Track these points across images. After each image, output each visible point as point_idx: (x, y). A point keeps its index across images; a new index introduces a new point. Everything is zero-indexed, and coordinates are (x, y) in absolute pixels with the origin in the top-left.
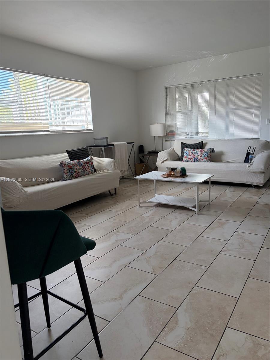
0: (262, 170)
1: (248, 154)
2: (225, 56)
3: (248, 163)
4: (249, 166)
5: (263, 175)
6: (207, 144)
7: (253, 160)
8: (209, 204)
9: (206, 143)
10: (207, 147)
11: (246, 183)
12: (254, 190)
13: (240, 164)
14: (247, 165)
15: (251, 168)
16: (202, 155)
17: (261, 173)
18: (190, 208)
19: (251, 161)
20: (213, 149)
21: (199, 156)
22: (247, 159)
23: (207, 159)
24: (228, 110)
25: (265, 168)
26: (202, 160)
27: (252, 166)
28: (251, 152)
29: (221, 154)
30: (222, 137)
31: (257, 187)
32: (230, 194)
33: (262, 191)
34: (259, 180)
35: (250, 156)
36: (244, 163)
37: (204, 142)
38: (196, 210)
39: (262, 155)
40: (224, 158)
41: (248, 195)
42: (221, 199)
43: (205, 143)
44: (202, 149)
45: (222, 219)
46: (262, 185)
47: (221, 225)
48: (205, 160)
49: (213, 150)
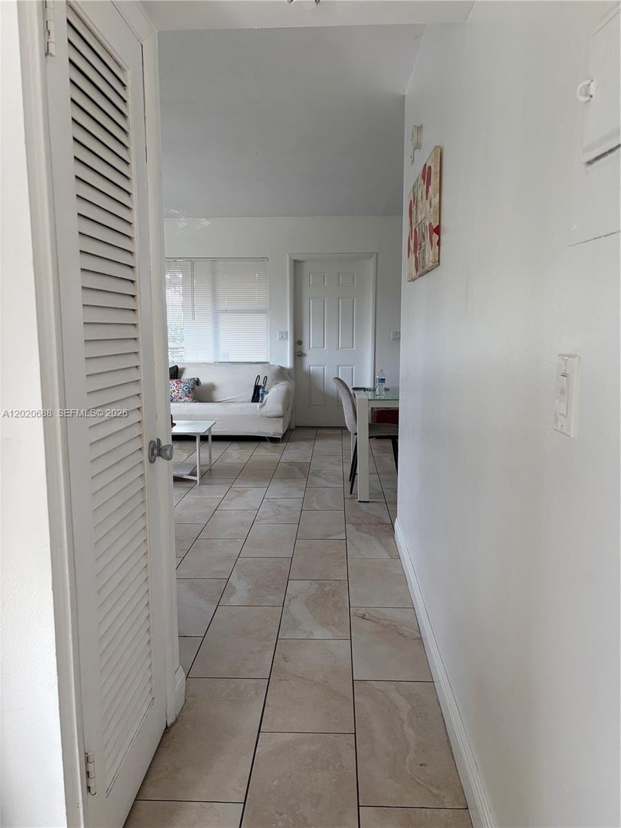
0: (281, 413)
1: (257, 388)
2: (205, 222)
3: (258, 402)
4: (261, 407)
5: (282, 420)
6: (185, 371)
7: (266, 396)
8: (210, 470)
9: (184, 369)
10: (186, 377)
11: (257, 435)
12: (269, 445)
13: (245, 405)
14: (258, 405)
15: (264, 409)
16: (180, 390)
17: (279, 417)
18: (184, 477)
19: (262, 399)
20: (198, 379)
21: (174, 391)
22: (256, 397)
23: (189, 397)
24: (216, 313)
25: (284, 409)
26: (181, 398)
27: (266, 406)
28: (261, 383)
29: (212, 388)
30: (208, 357)
31: (273, 440)
32: (235, 454)
33: (282, 445)
34: (276, 429)
35: (261, 392)
36: (252, 402)
37: (179, 367)
38: (197, 478)
39: (278, 390)
40: (218, 395)
41: (264, 453)
42: (225, 461)
43: (181, 369)
44: (177, 378)
45: (238, 486)
46: (280, 437)
47: (241, 494)
48: (187, 399)
49: (197, 382)
